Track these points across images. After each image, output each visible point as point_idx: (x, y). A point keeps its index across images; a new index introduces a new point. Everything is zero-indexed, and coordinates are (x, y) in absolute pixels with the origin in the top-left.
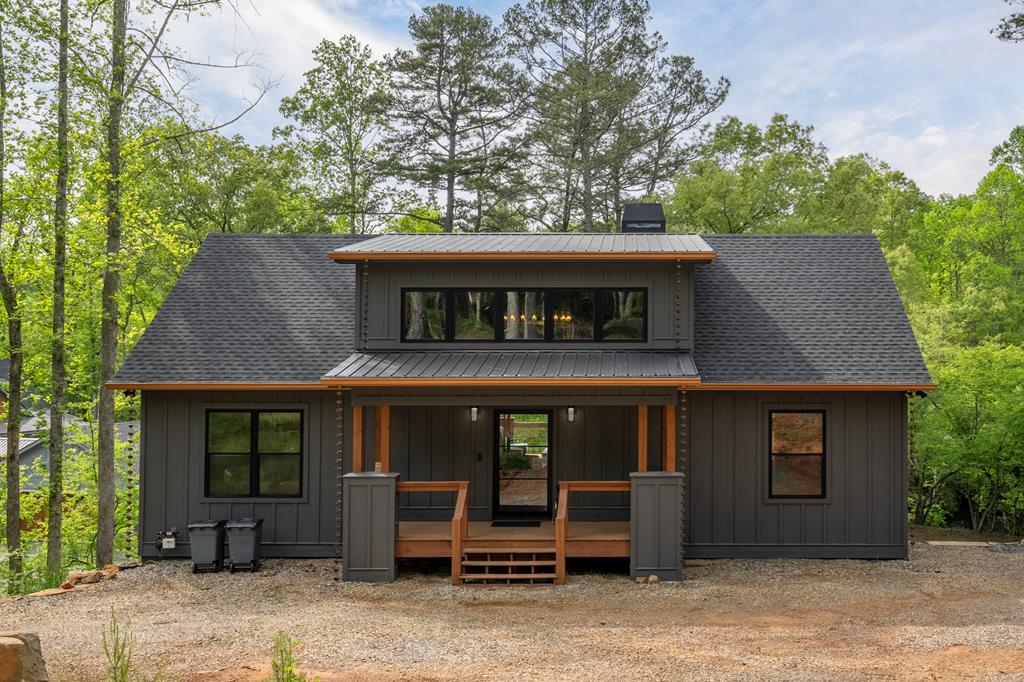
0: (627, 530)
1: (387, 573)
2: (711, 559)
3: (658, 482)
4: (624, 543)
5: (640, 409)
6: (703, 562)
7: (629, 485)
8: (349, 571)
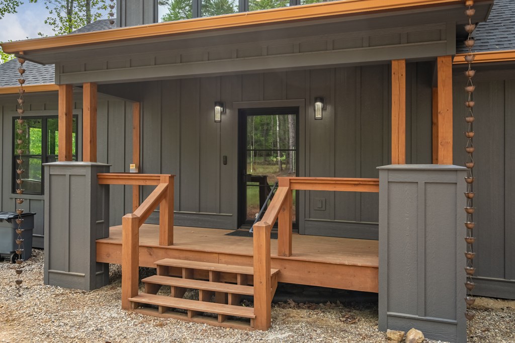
0: (375, 253)
1: (82, 280)
2: (503, 299)
3: (422, 178)
4: (369, 272)
5: (395, 65)
6: (491, 303)
7: (376, 184)
8: (49, 272)
